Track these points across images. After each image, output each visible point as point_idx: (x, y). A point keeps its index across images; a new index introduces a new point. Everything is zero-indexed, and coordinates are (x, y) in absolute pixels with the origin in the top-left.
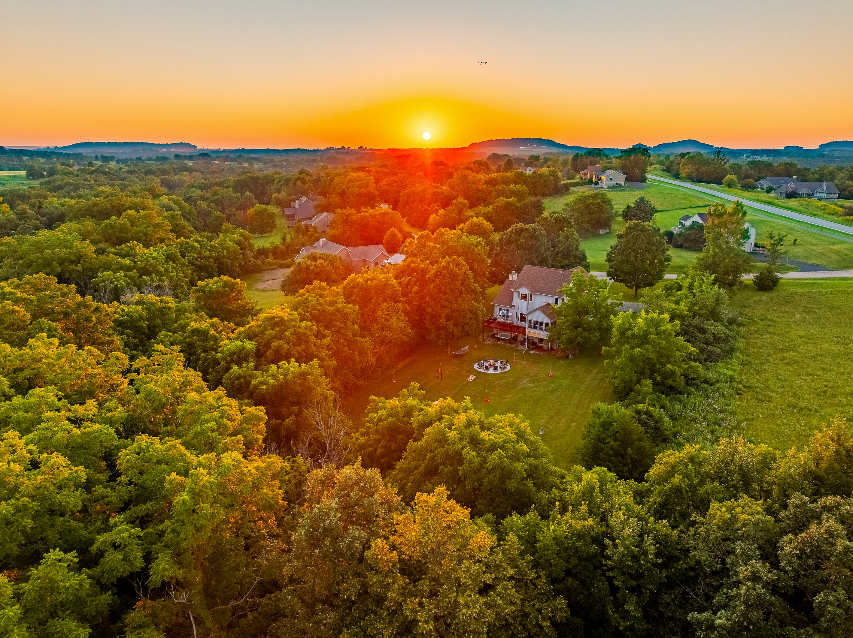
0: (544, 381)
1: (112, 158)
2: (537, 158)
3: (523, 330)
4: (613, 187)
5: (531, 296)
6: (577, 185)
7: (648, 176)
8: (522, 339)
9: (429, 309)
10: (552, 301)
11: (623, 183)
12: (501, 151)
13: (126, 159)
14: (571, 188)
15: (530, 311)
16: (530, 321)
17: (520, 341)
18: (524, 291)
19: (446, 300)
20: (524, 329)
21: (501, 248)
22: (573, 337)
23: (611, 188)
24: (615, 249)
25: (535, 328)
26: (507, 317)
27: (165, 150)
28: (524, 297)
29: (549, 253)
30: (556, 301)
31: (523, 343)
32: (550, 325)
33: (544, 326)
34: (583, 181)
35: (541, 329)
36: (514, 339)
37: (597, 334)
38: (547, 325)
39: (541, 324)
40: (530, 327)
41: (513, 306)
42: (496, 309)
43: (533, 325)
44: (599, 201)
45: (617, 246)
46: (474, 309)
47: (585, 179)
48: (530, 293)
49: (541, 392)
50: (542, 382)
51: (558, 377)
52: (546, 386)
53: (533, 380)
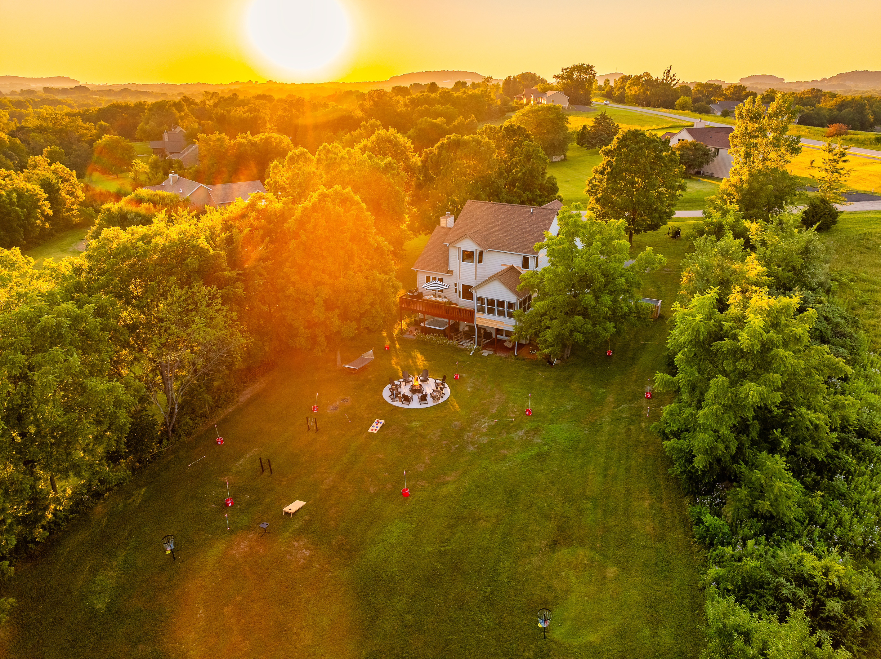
0: (518, 427)
3: (469, 315)
5: (481, 254)
8: (467, 329)
9: (291, 290)
10: (517, 262)
11: (566, 106)
15: (479, 281)
16: (481, 299)
17: (465, 332)
18: (468, 245)
19: (323, 272)
20: (472, 313)
21: (425, 176)
22: (566, 332)
25: (491, 311)
26: (441, 291)
28: (468, 256)
29: (501, 182)
30: (526, 262)
31: (469, 335)
32: (517, 306)
33: (506, 309)
35: (501, 313)
36: (454, 328)
37: (611, 326)
38: (511, 305)
39: (501, 304)
40: (481, 310)
41: (450, 272)
42: (421, 278)
43: (486, 306)
44: (552, 116)
46: (378, 285)
48: (479, 249)
49: (519, 460)
50: (516, 431)
51: (545, 416)
52: (526, 444)
53: (497, 424)
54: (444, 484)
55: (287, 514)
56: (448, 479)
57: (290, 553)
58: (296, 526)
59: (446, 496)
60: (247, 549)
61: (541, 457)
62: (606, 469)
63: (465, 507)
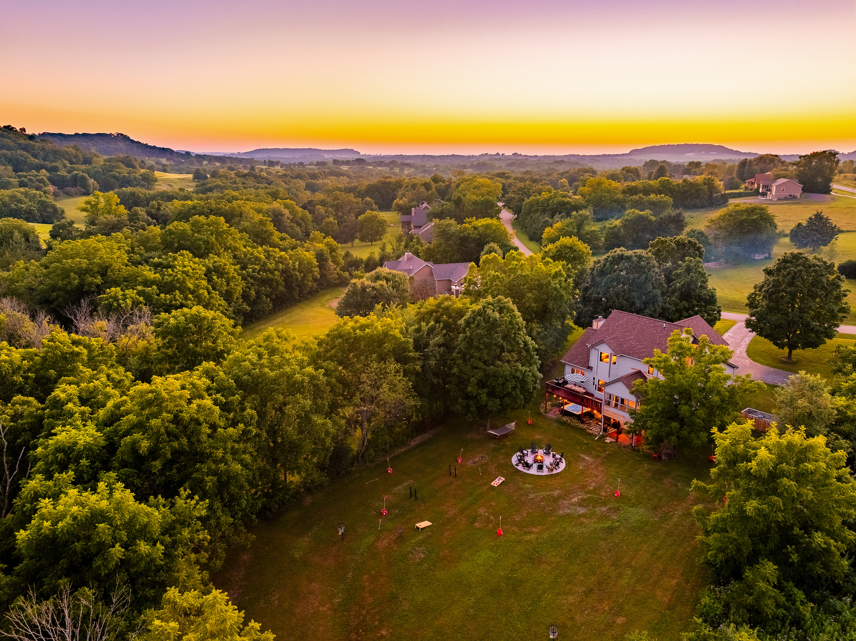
0: (604, 504)
1: (277, 163)
2: (698, 164)
3: (597, 406)
4: (786, 199)
5: (614, 358)
6: (740, 195)
7: (834, 186)
11: (798, 195)
12: (659, 157)
13: (290, 164)
14: (730, 200)
15: (612, 379)
16: (610, 395)
18: (605, 349)
19: (480, 359)
20: (601, 404)
23: (782, 200)
24: (760, 290)
25: (615, 406)
26: (581, 383)
27: (331, 156)
33: (627, 406)
34: (747, 191)
39: (624, 402)
40: (608, 404)
41: (590, 368)
43: (612, 400)
44: (755, 217)
45: (763, 286)
47: (751, 190)
48: (613, 353)
49: (592, 528)
50: (600, 507)
51: (630, 500)
52: (603, 517)
53: (588, 498)
54: (530, 533)
55: (418, 528)
56: (534, 530)
57: (412, 553)
58: (421, 537)
59: (527, 541)
60: (386, 544)
61: (610, 530)
62: (657, 550)
63: (537, 552)
